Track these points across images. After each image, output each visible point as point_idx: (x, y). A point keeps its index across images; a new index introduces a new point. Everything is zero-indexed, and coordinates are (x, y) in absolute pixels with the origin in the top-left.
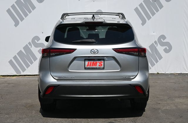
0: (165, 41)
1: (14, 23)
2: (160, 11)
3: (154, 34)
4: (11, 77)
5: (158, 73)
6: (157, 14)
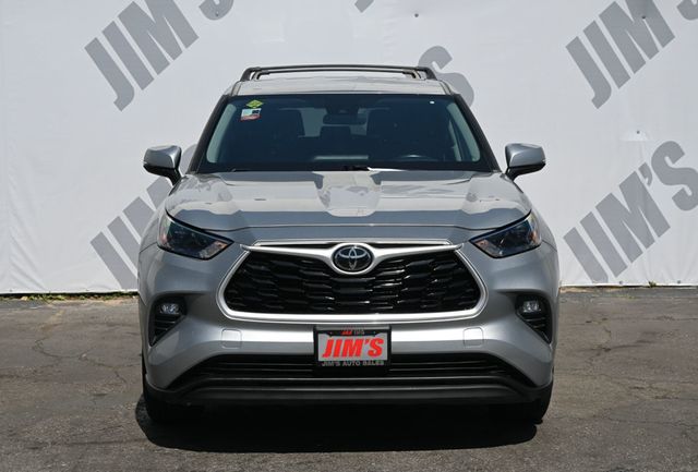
0: (679, 164)
1: (114, 96)
2: (664, 52)
3: (639, 138)
4: (100, 301)
5: (652, 286)
6: (651, 64)
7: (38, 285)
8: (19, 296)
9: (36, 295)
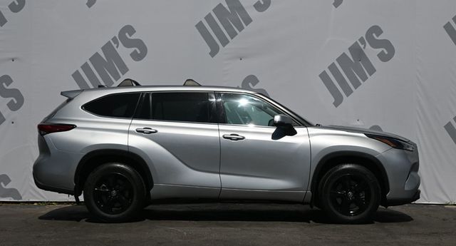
2: (371, 78)
3: (358, 123)
7: (43, 197)
8: (33, 202)
9: (41, 202)
